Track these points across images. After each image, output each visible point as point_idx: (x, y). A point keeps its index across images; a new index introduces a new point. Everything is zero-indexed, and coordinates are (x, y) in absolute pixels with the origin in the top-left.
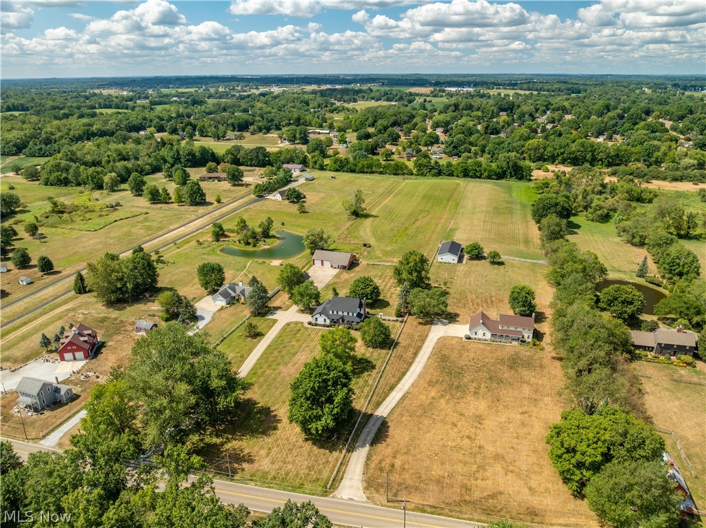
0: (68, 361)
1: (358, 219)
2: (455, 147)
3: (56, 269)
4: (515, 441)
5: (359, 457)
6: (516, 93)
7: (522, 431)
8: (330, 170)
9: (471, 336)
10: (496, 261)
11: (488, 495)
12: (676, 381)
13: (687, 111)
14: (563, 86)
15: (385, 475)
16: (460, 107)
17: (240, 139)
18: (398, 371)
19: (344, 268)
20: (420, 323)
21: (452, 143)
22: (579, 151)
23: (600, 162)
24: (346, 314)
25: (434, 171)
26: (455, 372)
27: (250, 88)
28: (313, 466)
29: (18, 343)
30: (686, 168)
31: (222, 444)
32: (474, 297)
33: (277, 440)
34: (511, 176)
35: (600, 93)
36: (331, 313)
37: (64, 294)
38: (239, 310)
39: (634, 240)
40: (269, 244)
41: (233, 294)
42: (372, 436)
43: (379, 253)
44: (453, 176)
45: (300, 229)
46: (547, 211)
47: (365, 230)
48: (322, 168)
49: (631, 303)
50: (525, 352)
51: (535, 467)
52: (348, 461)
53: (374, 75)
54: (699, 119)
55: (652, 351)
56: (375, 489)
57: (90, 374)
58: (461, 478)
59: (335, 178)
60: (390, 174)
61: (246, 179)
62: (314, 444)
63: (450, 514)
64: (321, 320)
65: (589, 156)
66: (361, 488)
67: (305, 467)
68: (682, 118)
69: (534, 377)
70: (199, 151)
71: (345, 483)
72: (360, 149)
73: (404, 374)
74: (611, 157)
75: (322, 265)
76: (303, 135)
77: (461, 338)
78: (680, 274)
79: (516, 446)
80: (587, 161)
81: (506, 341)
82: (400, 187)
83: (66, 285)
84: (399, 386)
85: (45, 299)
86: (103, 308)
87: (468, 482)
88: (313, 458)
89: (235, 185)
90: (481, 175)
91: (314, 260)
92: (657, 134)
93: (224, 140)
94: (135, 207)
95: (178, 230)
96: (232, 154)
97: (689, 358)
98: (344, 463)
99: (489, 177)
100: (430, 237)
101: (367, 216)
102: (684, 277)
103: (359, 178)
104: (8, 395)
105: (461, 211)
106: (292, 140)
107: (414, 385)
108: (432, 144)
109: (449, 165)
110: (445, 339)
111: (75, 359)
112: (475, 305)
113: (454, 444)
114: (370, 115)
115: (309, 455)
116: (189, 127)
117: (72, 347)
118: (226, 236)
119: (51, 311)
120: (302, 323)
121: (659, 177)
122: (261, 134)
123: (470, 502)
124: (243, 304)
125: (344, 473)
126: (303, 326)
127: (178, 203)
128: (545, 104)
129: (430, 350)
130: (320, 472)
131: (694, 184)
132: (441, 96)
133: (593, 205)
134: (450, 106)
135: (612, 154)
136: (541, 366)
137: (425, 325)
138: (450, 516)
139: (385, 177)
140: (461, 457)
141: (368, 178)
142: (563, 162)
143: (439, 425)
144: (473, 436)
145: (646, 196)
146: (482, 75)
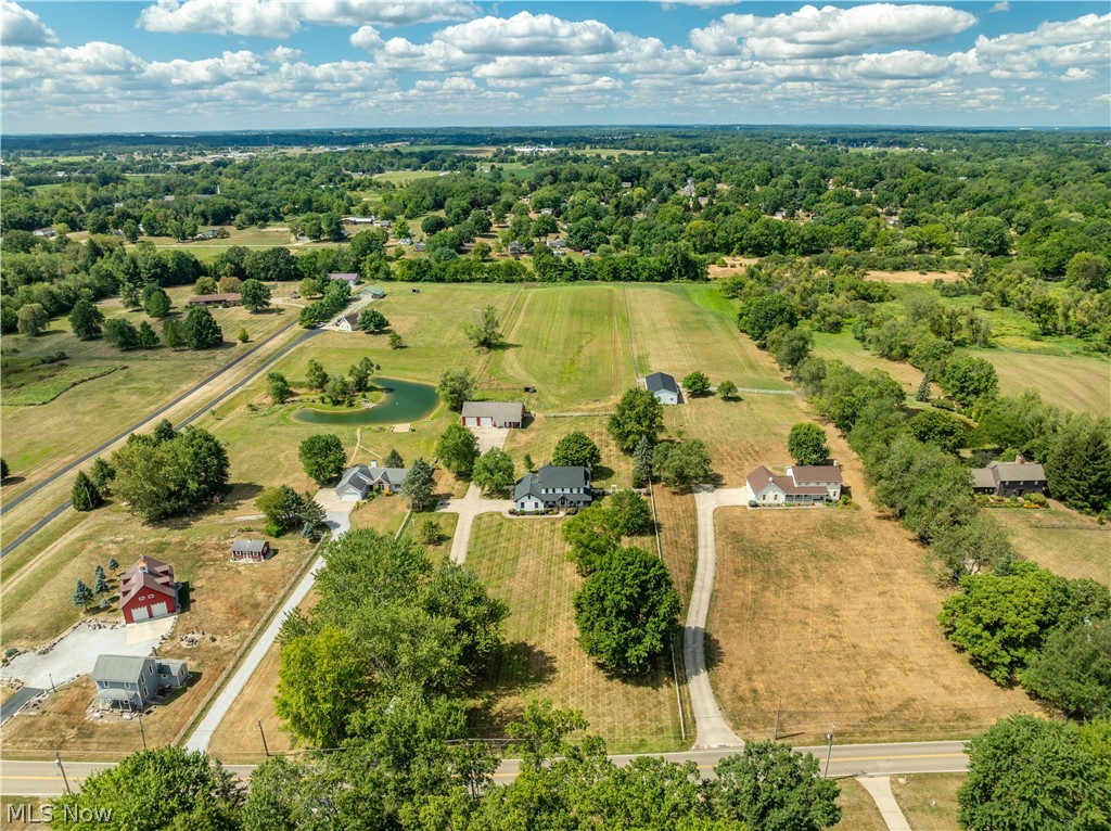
0: (138, 622)
1: (493, 352)
2: (584, 237)
3: (13, 474)
4: (893, 631)
5: (699, 686)
6: (622, 154)
7: (895, 617)
8: (403, 280)
9: (758, 502)
10: (730, 395)
11: (899, 705)
12: (1037, 527)
13: (875, 175)
14: (686, 143)
15: (751, 705)
16: (562, 177)
17: (223, 238)
18: (684, 562)
19: (516, 425)
20: (674, 493)
21: (579, 230)
22: (762, 235)
23: (793, 250)
24: (567, 491)
25: (567, 274)
26: (763, 554)
27: (190, 154)
28: (643, 713)
29: (18, 607)
30: (905, 253)
31: (487, 707)
32: (728, 448)
33: (567, 686)
34: (681, 276)
35: (741, 151)
36: (543, 492)
37: (56, 513)
38: (388, 505)
39: (894, 352)
40: (373, 401)
41: (369, 482)
42: (700, 657)
43: (552, 400)
44: (597, 279)
45: (409, 374)
46: (771, 320)
47: (512, 368)
48: (389, 277)
49: (951, 433)
50: (840, 514)
51: (934, 658)
52: (689, 697)
53: (389, 129)
54: (895, 186)
55: (992, 493)
56: (748, 726)
57: (197, 636)
58: (853, 690)
59: (418, 292)
60: (500, 282)
61: (275, 302)
62: (625, 681)
63: (864, 739)
64: (530, 505)
65: (776, 242)
66: (729, 729)
67: (631, 716)
68: (871, 184)
69: (867, 545)
70: (173, 259)
71: (702, 726)
72: (443, 246)
73: (694, 566)
74: (806, 242)
75: (479, 425)
76: (334, 227)
77: (745, 507)
78: (977, 392)
79: (897, 637)
80: (775, 248)
81: (807, 503)
82: (528, 301)
83: (50, 499)
84: (698, 583)
85: (24, 527)
86: (146, 528)
87: (864, 693)
88: (635, 702)
89: (257, 312)
90: (638, 275)
91: (464, 418)
92: (854, 207)
93: (193, 240)
94: (95, 358)
95: (200, 390)
96: (232, 262)
97: (1038, 496)
98: (686, 700)
99: (650, 279)
100: (617, 371)
101: (504, 347)
102: (982, 395)
103: (455, 290)
104: (62, 694)
105: (638, 329)
106: (316, 235)
107: (718, 578)
108: (546, 233)
109: (589, 263)
110: (722, 511)
111: (151, 616)
112: (737, 460)
113: (819, 649)
114: (426, 192)
115: (628, 699)
116: (130, 220)
117: (148, 596)
118: (292, 394)
119: (47, 545)
120: (500, 514)
121: (875, 266)
122: (254, 228)
123: (881, 718)
124: (388, 495)
125: (692, 713)
126: (503, 517)
127: (174, 346)
128: (684, 168)
129: (710, 528)
130: (657, 718)
131: (922, 273)
132: (513, 161)
133: (820, 308)
134: (546, 175)
135: (807, 237)
136: (869, 530)
137: (682, 495)
138: (865, 742)
139: (495, 286)
140: (838, 664)
141: (470, 290)
142: (742, 252)
143: (784, 627)
144: (836, 634)
145: (875, 292)
146: (557, 127)
